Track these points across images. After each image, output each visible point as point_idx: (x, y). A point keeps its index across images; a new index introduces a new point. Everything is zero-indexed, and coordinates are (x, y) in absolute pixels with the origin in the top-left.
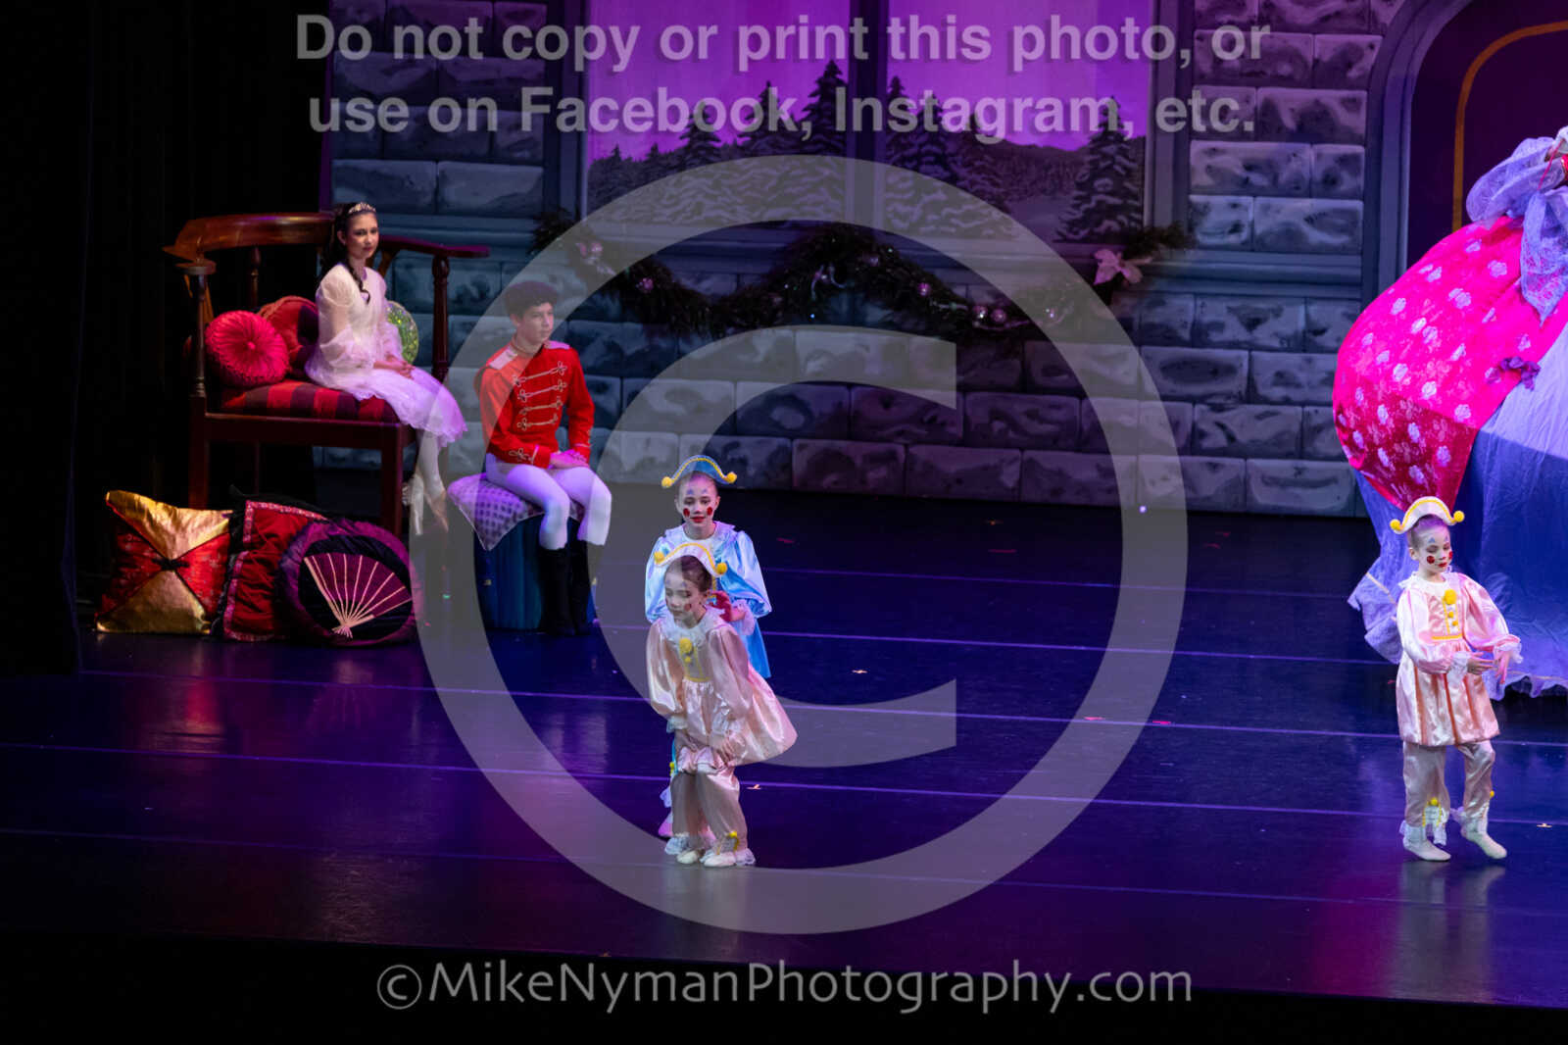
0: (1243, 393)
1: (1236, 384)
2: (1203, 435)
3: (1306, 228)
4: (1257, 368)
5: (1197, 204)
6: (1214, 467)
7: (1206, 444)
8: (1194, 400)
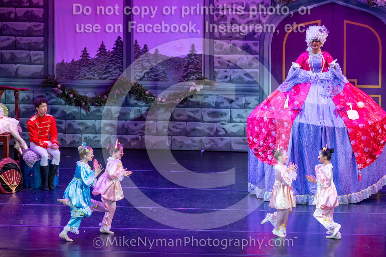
0: (229, 120)
1: (227, 118)
2: (219, 131)
3: (244, 77)
4: (233, 113)
5: (216, 71)
6: (222, 139)
7: (220, 133)
8: (216, 122)
